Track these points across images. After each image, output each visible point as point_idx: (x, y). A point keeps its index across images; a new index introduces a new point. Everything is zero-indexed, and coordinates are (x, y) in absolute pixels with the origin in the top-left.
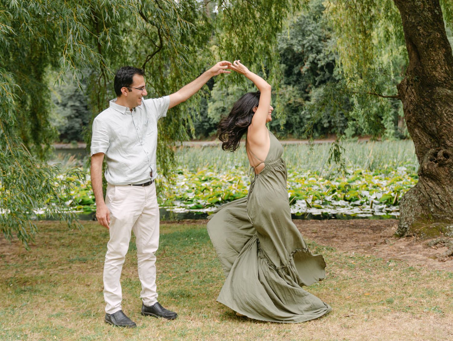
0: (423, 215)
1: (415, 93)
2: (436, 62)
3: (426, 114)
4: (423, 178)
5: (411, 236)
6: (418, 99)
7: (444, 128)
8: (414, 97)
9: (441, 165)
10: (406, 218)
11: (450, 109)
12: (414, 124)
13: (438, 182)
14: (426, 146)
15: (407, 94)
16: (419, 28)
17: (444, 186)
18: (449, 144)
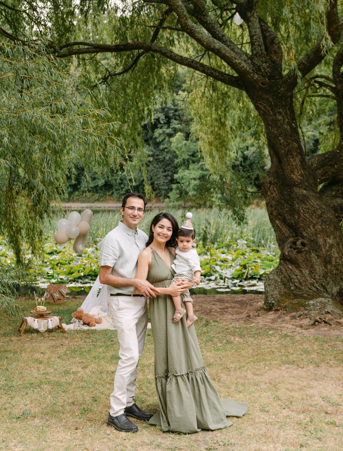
0: (285, 292)
1: (276, 191)
2: (294, 167)
3: (286, 209)
4: (284, 262)
5: (278, 310)
6: (279, 196)
7: (301, 222)
8: (276, 194)
9: (299, 252)
10: (272, 295)
11: (305, 207)
12: (276, 217)
13: (296, 265)
14: (286, 235)
15: (269, 191)
16: (280, 138)
17: (301, 269)
18: (305, 235)
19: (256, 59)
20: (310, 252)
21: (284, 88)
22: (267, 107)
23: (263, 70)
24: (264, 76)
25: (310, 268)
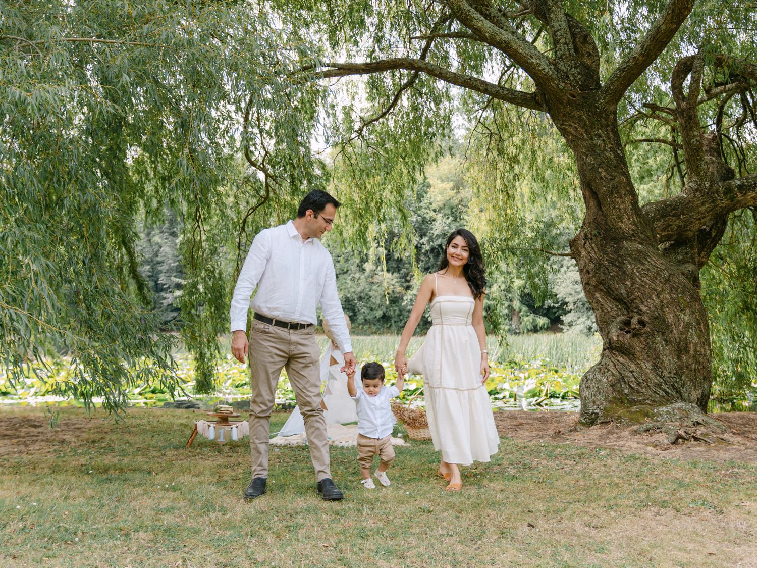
0: (614, 398)
1: (596, 249)
2: (622, 211)
3: (612, 274)
4: (611, 352)
5: (607, 423)
6: (600, 256)
7: (637, 290)
8: (595, 254)
9: (636, 335)
10: (594, 402)
11: (643, 267)
12: (595, 287)
13: (631, 356)
14: (611, 313)
15: (584, 250)
16: (600, 170)
17: (639, 362)
18: (644, 309)
19: (562, 63)
20: (653, 335)
21: (604, 99)
22: (580, 129)
23: (572, 78)
24: (574, 86)
25: (655, 359)
